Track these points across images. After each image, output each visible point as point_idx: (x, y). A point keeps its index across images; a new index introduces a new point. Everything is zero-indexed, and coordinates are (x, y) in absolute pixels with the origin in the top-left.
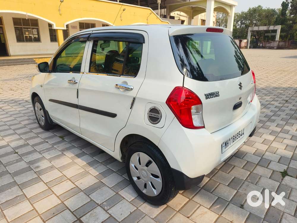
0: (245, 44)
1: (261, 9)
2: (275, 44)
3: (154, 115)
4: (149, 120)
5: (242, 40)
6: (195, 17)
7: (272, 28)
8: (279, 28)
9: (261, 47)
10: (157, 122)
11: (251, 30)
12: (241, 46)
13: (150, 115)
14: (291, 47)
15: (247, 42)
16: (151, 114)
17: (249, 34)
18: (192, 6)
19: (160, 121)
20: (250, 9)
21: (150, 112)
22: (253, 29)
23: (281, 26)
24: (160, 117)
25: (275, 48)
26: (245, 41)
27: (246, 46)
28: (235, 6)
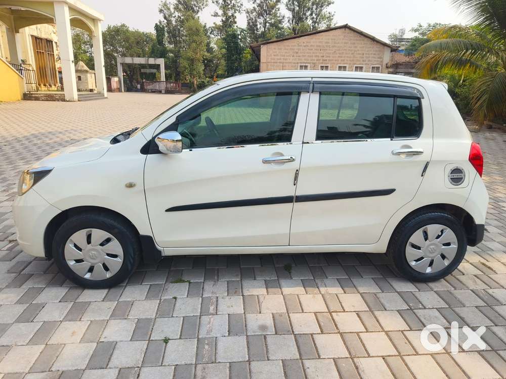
0: (117, 83)
1: (127, 30)
2: (163, 86)
3: (456, 176)
4: (451, 183)
5: (111, 77)
6: (21, 30)
7: (152, 61)
8: (161, 62)
9: (138, 89)
10: (460, 183)
11: (122, 62)
12: (112, 87)
13: (452, 177)
14: (183, 91)
15: (120, 81)
16: (454, 176)
17: (120, 69)
18: (10, 7)
19: (463, 182)
20: (109, 28)
21: (451, 173)
22: (125, 61)
23: (163, 59)
24: (463, 177)
25: (163, 92)
26: (116, 79)
27: (119, 88)
28: (100, 20)
